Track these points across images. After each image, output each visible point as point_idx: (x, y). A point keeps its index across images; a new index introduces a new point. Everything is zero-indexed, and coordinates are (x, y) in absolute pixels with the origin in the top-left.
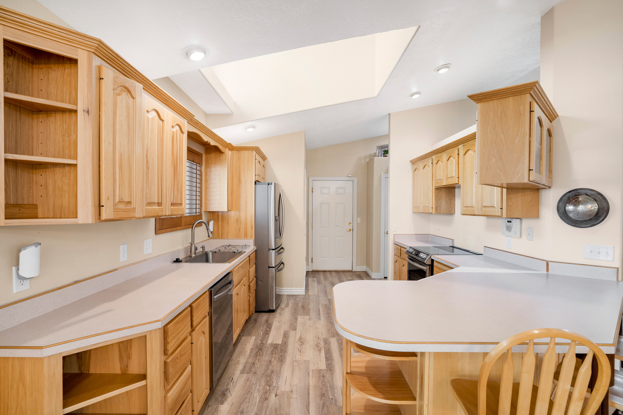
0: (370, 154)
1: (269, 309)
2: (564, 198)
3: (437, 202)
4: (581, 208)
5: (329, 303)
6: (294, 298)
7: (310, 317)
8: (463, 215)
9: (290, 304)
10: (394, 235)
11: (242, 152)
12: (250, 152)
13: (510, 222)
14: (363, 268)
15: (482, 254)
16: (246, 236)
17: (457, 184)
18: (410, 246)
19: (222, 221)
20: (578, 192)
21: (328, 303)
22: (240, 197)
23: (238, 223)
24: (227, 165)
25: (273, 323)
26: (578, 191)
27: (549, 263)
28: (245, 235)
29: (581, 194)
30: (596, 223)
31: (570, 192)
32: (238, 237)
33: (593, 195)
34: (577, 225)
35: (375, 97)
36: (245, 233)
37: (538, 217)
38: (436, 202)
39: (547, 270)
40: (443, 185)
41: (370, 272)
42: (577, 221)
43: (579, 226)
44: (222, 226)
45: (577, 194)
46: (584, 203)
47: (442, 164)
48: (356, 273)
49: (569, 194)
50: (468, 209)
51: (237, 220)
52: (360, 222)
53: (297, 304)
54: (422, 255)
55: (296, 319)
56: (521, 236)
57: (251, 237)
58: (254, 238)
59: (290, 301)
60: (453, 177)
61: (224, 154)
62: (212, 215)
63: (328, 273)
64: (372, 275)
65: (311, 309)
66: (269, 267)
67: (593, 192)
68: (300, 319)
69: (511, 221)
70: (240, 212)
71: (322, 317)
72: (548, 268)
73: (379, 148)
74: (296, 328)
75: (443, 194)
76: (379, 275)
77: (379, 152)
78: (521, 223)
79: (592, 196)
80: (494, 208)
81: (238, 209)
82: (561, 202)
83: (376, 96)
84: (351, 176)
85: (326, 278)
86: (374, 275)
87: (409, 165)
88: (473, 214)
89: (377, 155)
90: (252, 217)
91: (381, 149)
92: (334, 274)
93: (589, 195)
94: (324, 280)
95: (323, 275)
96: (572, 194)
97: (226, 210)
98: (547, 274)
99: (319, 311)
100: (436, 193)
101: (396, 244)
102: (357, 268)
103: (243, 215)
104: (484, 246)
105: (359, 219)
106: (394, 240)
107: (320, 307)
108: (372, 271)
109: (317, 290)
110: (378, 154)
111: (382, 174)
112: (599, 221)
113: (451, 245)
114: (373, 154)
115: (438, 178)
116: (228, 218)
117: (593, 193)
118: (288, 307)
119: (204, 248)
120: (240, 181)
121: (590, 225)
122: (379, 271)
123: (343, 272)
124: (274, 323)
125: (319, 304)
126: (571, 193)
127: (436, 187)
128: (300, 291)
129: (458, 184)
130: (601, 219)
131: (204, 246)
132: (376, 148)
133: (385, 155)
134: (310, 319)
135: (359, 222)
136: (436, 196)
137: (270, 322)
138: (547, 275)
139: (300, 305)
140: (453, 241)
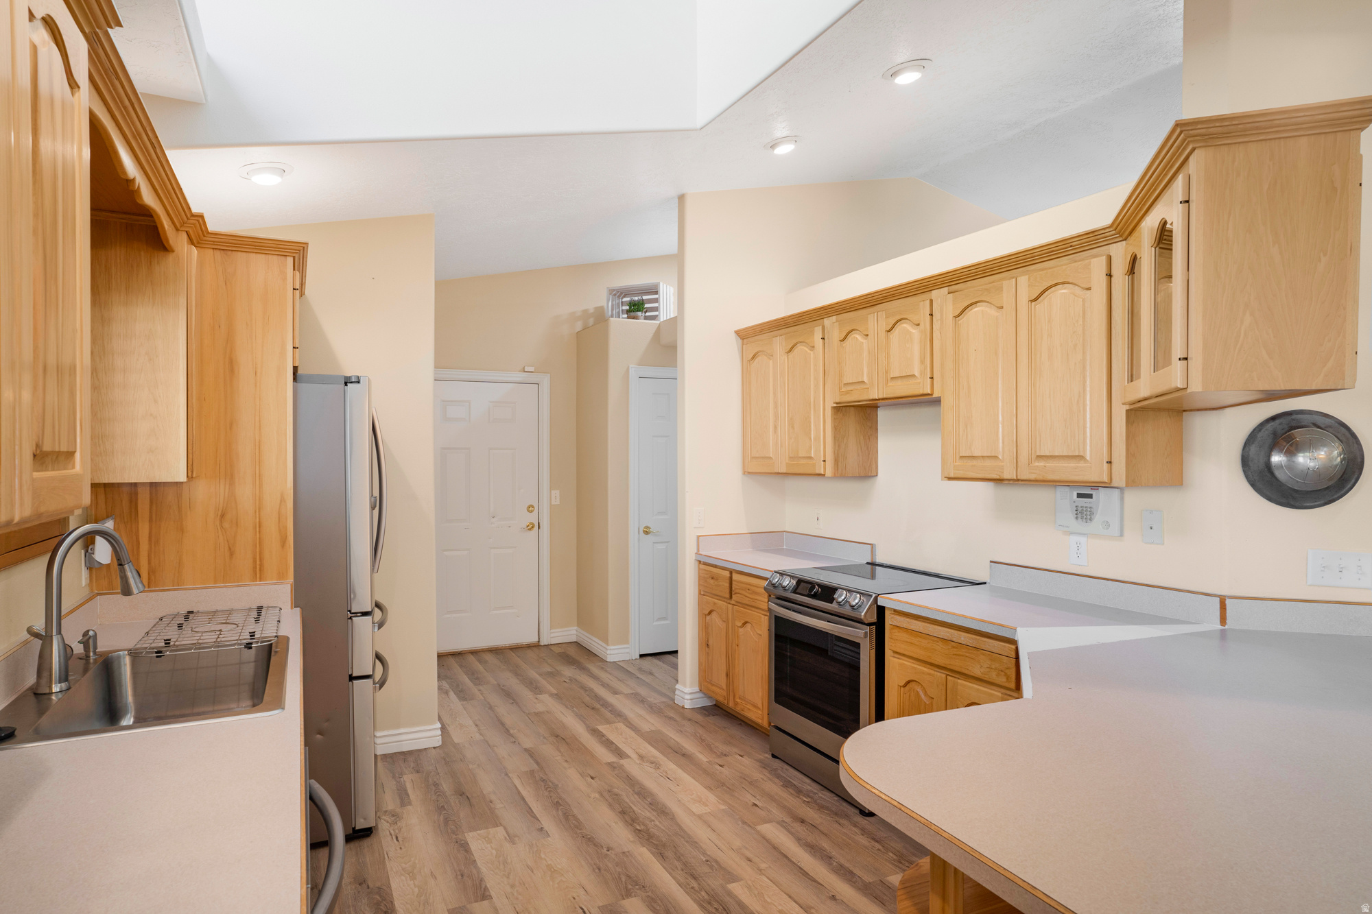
0: (585, 311)
1: (354, 829)
2: (1260, 435)
3: (839, 446)
4: (1304, 460)
5: (537, 763)
6: (412, 765)
7: (505, 828)
8: (950, 479)
9: (410, 792)
10: (698, 537)
11: (240, 257)
12: (274, 259)
13: (1090, 496)
14: (570, 633)
15: (985, 583)
16: (258, 573)
17: (928, 394)
18: (776, 569)
19: (151, 520)
20: (1294, 420)
21: (535, 767)
22: (231, 428)
23: (226, 525)
24: (183, 301)
25: (389, 886)
26: (1294, 417)
27: (1228, 602)
28: (255, 568)
29: (1303, 424)
30: (1336, 496)
31: (1273, 418)
32: (224, 575)
33: (1330, 427)
34: (1292, 503)
35: (696, 130)
36: (255, 562)
37: (1182, 484)
38: (835, 445)
39: (1223, 620)
40: (871, 398)
41: (595, 644)
42: (1296, 491)
43: (1297, 504)
44: (154, 540)
45: (1294, 424)
46: (1310, 445)
47: (864, 341)
48: (553, 648)
49: (1272, 424)
50: (974, 462)
51: (223, 516)
52: (558, 502)
53: (436, 785)
54: (841, 596)
55: (464, 847)
56: (1122, 535)
57: (281, 576)
58: (291, 580)
59: (405, 777)
60: (913, 376)
61: (171, 257)
62: (106, 498)
63: (471, 658)
64: (608, 652)
65: (493, 797)
66: (352, 678)
67: (1330, 420)
68: (475, 840)
69: (1092, 494)
70: (232, 483)
71: (547, 823)
72: (1225, 614)
73: (615, 295)
74: (486, 889)
75: (852, 423)
76: (627, 650)
77: (612, 305)
78: (1122, 499)
79: (1330, 430)
80: (1082, 462)
81: (226, 470)
82: (1254, 445)
83: (699, 125)
84: (532, 369)
85: (477, 679)
86: (612, 652)
87: (733, 343)
88: (995, 476)
89: (610, 313)
90: (282, 500)
91: (619, 297)
92: (489, 657)
93: (1322, 426)
94: (475, 685)
95: (461, 666)
96: (1280, 424)
97: (182, 478)
98: (1222, 631)
99: (523, 799)
100: (834, 420)
101: (705, 564)
102: (552, 635)
103: (245, 493)
104: (991, 562)
105: (556, 493)
106: (698, 550)
107: (517, 782)
108: (606, 642)
109: (471, 722)
110: (612, 310)
111: (631, 366)
112: (1345, 490)
113: (870, 561)
114: (592, 311)
115: (849, 378)
116: (179, 508)
117: (1328, 421)
118: (410, 803)
119: (91, 642)
120: (231, 366)
121: (1322, 502)
122: (624, 639)
123: (515, 649)
124: (393, 886)
125: (507, 775)
126: (1277, 421)
127: (837, 403)
128: (425, 736)
129: (932, 395)
130: (1349, 486)
131: (91, 633)
132: (605, 294)
133: (632, 314)
134: (511, 838)
135: (556, 502)
136: (836, 429)
137: (378, 884)
138: (1223, 635)
139: (446, 787)
140: (872, 548)
